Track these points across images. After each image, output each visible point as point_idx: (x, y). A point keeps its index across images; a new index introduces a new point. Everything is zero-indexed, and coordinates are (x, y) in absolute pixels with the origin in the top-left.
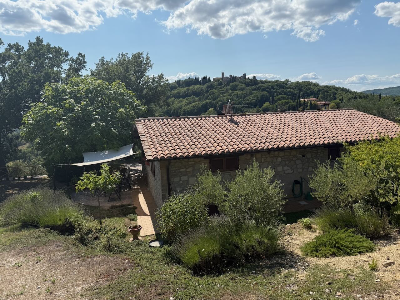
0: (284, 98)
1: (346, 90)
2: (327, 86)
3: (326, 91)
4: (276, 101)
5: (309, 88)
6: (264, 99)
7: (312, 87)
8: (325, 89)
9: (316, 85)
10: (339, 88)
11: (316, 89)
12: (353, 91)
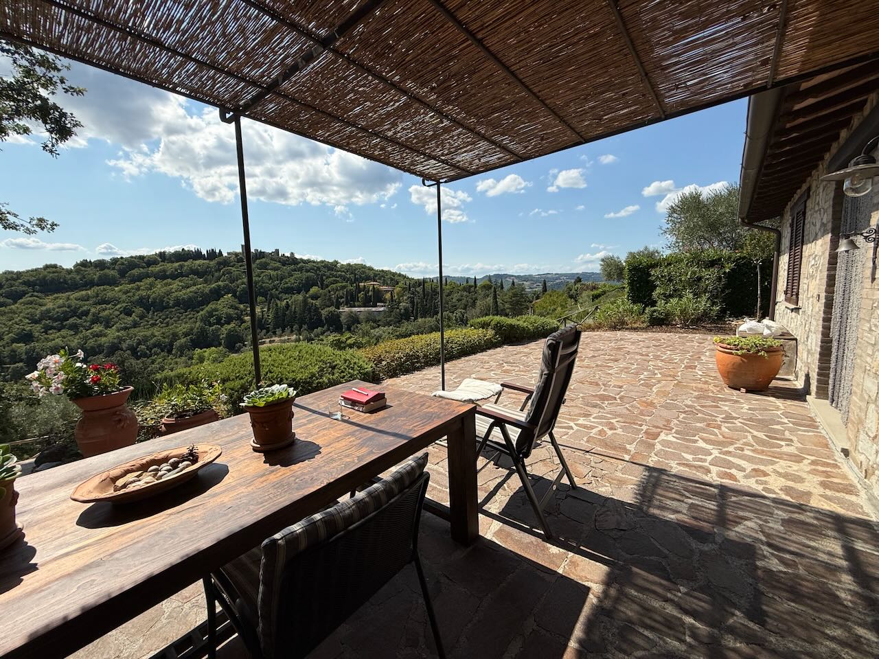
0: (337, 282)
2: (383, 271)
3: (382, 276)
6: (311, 282)
8: (381, 274)
10: (396, 273)
11: (372, 273)
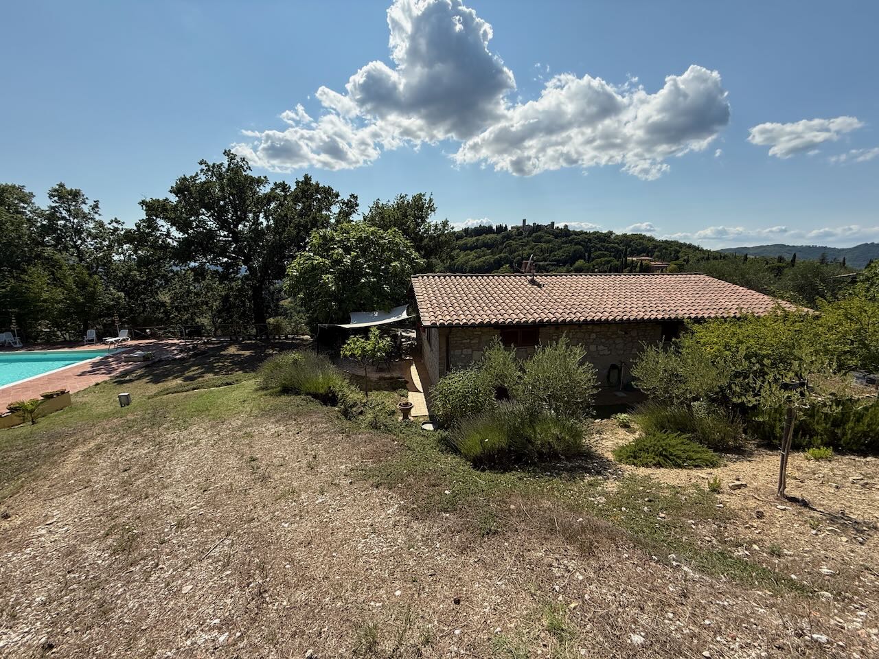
0: (604, 256)
1: (695, 247)
2: (666, 241)
3: (665, 248)
4: (593, 259)
5: (640, 243)
6: (578, 255)
7: (645, 242)
8: (664, 245)
9: (651, 239)
10: (685, 244)
11: (650, 245)
12: (705, 249)
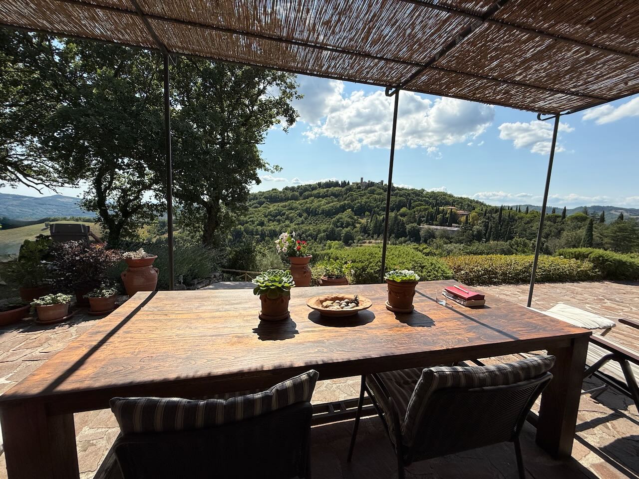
0: (421, 205)
1: (481, 202)
2: (461, 198)
3: (460, 202)
4: (413, 208)
5: (444, 198)
6: (402, 204)
7: (447, 198)
9: (451, 196)
10: (474, 201)
11: (451, 200)
